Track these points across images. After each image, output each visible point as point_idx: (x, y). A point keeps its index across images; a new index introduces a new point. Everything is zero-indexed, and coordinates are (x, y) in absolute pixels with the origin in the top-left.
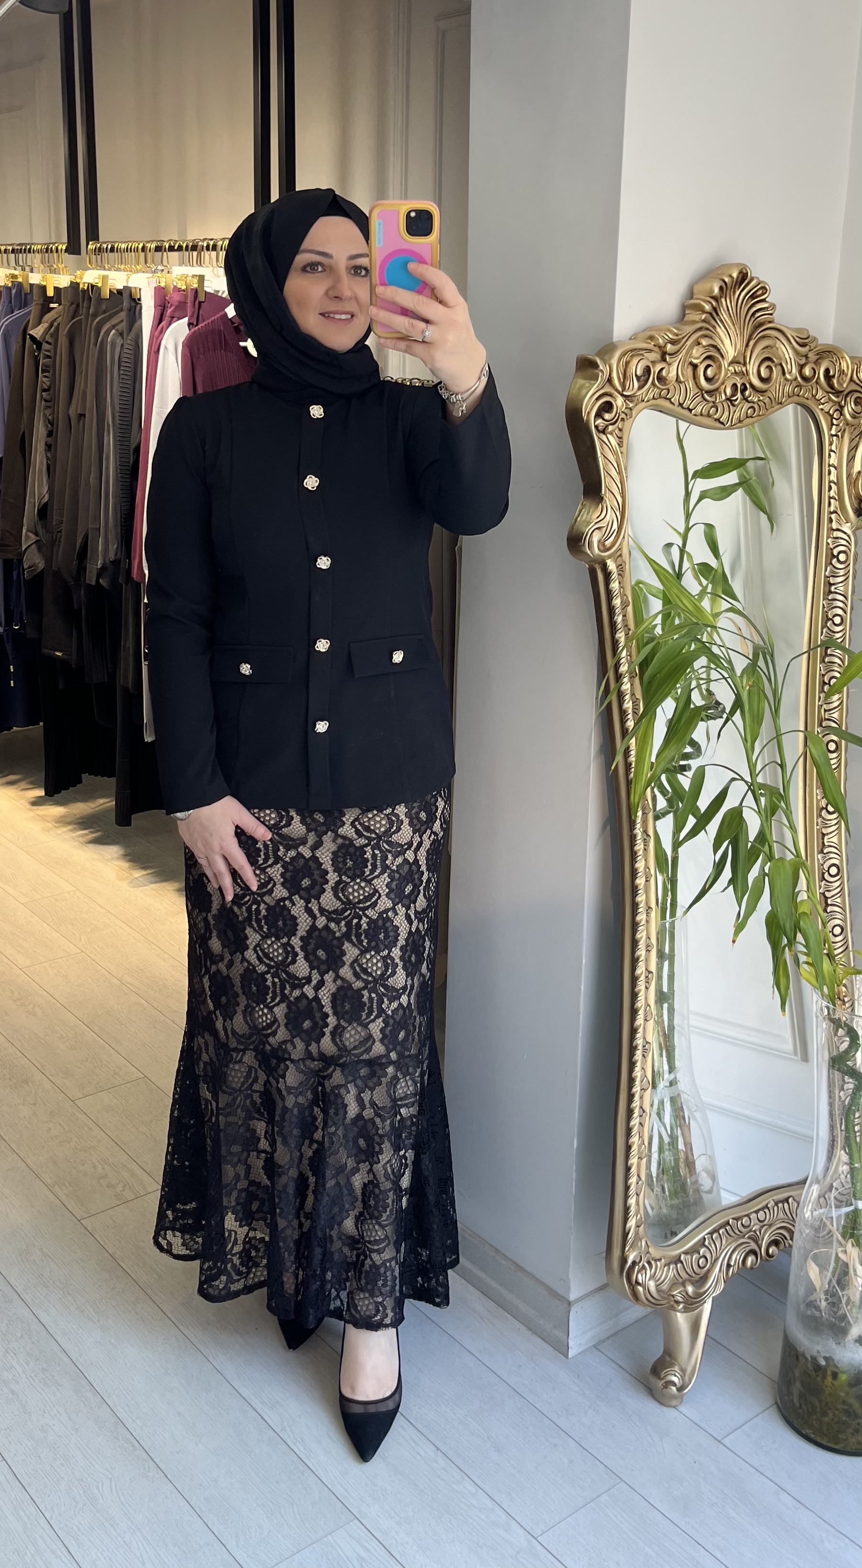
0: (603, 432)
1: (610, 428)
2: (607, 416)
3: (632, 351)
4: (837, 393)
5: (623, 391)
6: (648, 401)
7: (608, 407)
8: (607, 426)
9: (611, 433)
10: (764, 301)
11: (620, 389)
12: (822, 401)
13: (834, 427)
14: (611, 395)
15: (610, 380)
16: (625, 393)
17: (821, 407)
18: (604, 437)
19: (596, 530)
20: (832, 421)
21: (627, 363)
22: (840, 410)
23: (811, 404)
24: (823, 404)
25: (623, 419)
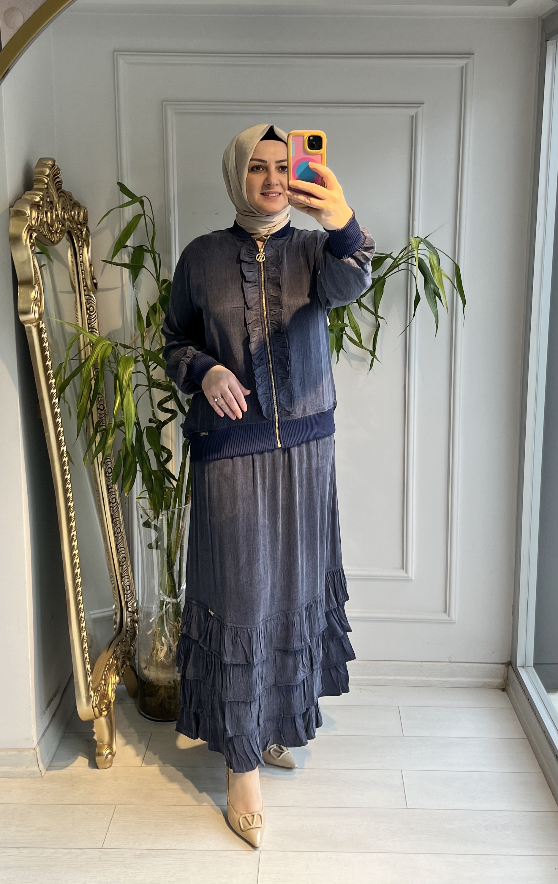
4: (80, 225)
10: (58, 177)
12: (75, 229)
13: (80, 242)
17: (75, 232)
20: (79, 239)
22: (82, 232)
23: (72, 230)
24: (76, 231)
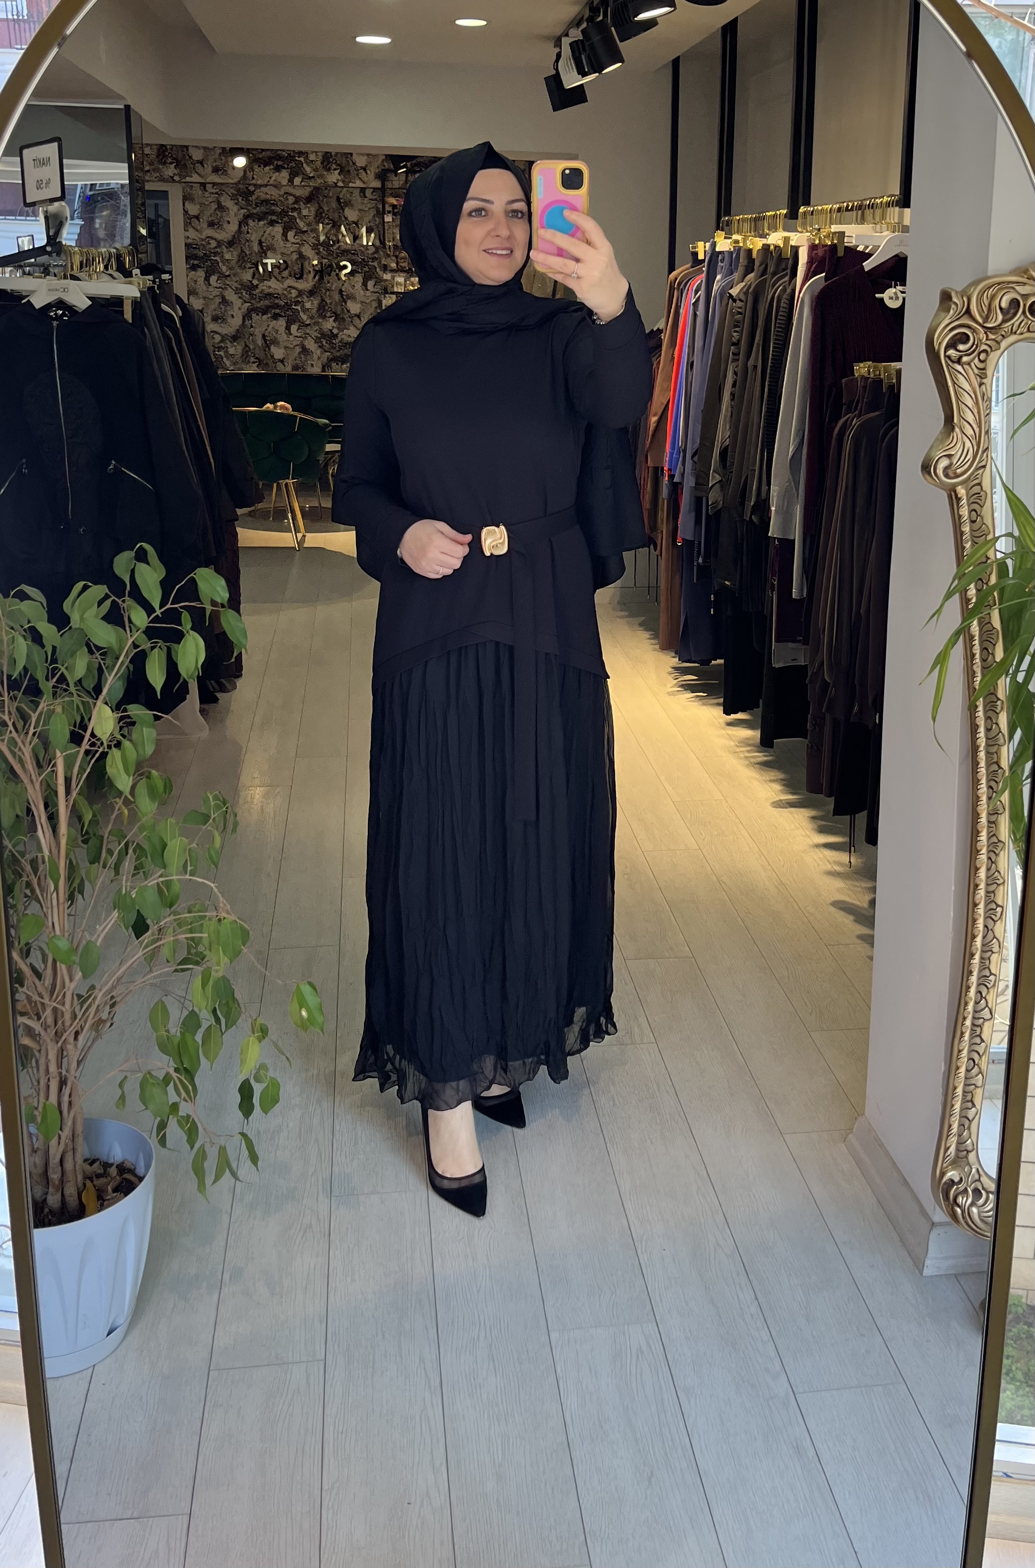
0: (959, 361)
1: (965, 359)
2: (961, 347)
3: (999, 284)
5: (984, 323)
6: (1022, 334)
7: (964, 338)
8: (961, 357)
9: (969, 364)
11: (980, 321)
14: (968, 327)
15: (968, 312)
16: (986, 325)
18: (959, 368)
19: (944, 458)
21: (993, 297)
25: (985, 351)
